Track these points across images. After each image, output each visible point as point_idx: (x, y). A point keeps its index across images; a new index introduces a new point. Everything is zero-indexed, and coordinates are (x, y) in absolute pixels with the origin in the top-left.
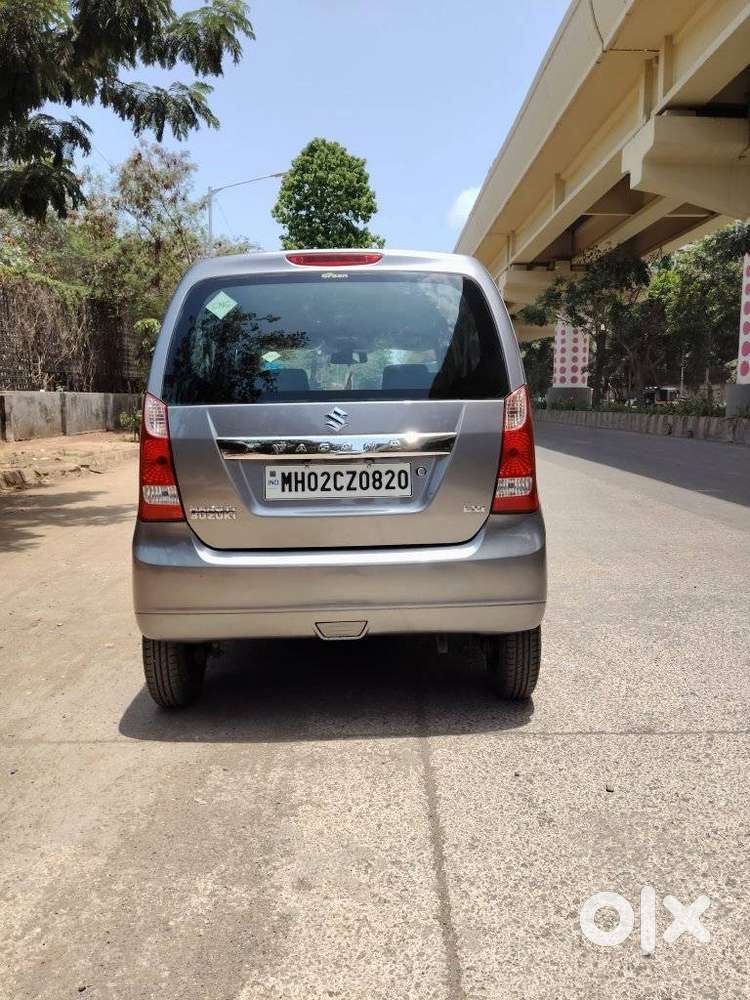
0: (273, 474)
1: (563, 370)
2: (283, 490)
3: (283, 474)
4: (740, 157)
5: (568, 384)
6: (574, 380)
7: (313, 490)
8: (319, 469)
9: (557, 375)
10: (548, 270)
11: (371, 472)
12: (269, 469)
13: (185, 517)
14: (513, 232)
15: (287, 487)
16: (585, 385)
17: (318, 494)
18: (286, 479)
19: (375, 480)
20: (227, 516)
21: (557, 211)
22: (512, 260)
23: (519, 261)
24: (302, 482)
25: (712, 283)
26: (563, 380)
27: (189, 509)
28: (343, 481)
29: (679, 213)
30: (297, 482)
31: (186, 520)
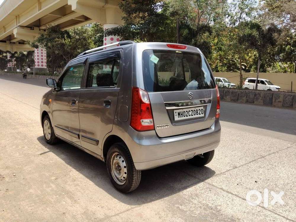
0: (176, 113)
1: (38, 62)
2: (179, 117)
3: (178, 112)
4: (103, 7)
5: (40, 67)
6: (42, 65)
7: (185, 116)
8: (185, 110)
9: (36, 64)
10: (31, 29)
11: (196, 110)
12: (175, 111)
13: (155, 129)
14: (19, 15)
15: (179, 116)
16: (46, 67)
17: (186, 118)
18: (179, 114)
19: (197, 112)
20: (167, 127)
21: (39, 12)
22: (18, 25)
23: (22, 25)
24: (182, 114)
25: (79, 39)
26: (38, 65)
27: (156, 126)
28: (190, 113)
29: (78, 18)
30: (181, 114)
31: (155, 130)
